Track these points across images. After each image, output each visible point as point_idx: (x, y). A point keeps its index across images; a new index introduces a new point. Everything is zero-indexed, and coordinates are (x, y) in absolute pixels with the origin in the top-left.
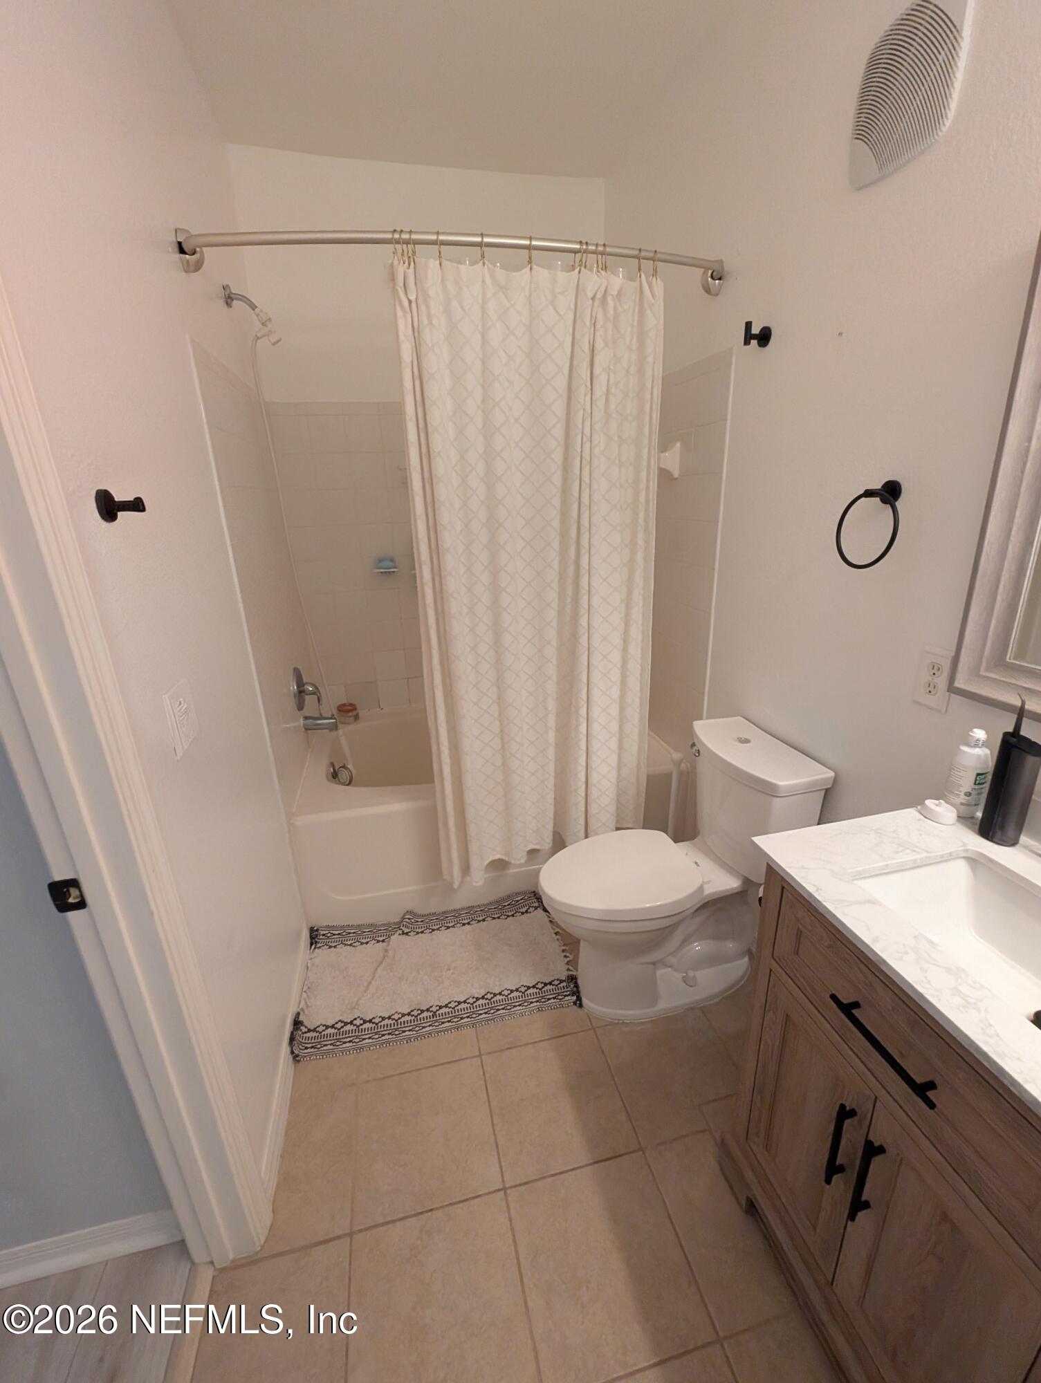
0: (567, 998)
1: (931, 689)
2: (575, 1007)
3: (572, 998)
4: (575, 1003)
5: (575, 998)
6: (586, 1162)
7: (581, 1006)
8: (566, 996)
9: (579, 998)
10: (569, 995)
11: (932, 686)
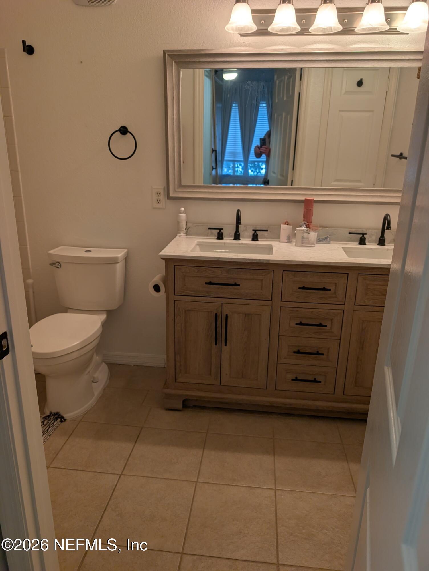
0: (55, 424)
1: (158, 201)
2: (63, 423)
3: (58, 421)
4: (61, 421)
5: (59, 419)
6: (133, 445)
7: (65, 420)
8: (53, 423)
9: (62, 417)
10: (54, 422)
11: (158, 200)
